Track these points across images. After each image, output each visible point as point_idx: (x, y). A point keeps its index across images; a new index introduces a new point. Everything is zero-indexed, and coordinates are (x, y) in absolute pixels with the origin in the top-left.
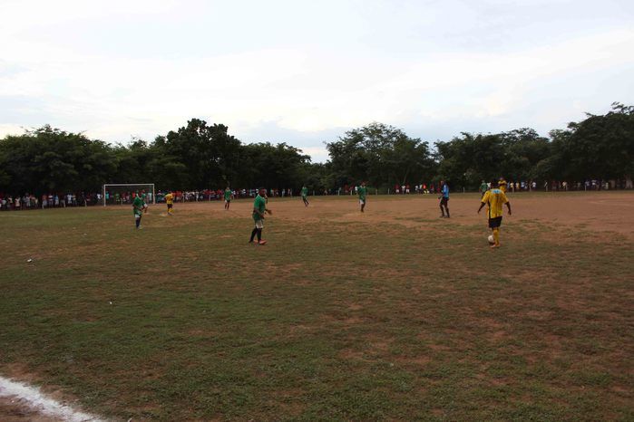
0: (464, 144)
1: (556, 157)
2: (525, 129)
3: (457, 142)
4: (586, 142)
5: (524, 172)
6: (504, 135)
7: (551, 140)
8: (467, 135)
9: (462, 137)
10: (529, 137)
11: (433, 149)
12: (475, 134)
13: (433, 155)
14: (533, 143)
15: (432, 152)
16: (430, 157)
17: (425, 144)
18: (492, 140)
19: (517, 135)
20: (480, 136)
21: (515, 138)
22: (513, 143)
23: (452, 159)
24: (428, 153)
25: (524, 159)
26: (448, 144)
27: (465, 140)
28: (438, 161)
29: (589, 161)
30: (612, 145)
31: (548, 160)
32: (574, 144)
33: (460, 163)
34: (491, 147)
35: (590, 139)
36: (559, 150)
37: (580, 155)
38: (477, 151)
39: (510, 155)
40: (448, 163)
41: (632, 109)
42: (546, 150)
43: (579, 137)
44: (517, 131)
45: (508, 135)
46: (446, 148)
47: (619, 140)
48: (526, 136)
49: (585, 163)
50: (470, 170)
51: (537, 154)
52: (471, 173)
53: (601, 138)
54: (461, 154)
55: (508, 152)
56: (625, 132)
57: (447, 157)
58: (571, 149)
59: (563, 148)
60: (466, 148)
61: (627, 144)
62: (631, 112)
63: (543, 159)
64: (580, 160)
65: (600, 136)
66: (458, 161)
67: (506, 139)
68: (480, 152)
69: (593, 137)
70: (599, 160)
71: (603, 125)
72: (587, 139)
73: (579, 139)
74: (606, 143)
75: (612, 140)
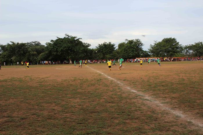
1: (46, 52)
2: (36, 42)
3: (9, 45)
5: (35, 58)
6: (28, 43)
7: (46, 46)
8: (13, 43)
9: (11, 44)
10: (38, 44)
14: (39, 47)
18: (23, 45)
19: (33, 44)
21: (32, 45)
23: (7, 52)
25: (35, 53)
26: (5, 46)
27: (12, 45)
28: (1, 53)
29: (58, 54)
30: (65, 49)
31: (44, 53)
32: (52, 48)
33: (10, 54)
34: (23, 48)
35: (58, 46)
36: (48, 50)
37: (55, 51)
38: (17, 49)
39: (30, 51)
40: (5, 53)
41: (71, 37)
42: (43, 49)
43: (54, 45)
44: (33, 42)
45: (30, 43)
46: (4, 48)
47: (67, 47)
48: (36, 44)
49: (57, 55)
50: (14, 57)
51: (40, 51)
52: (14, 58)
53: (62, 46)
54: (10, 50)
55: (29, 50)
56: (69, 44)
57: (4, 51)
58: (52, 49)
59: (49, 49)
60: (12, 48)
61: (70, 49)
62: (71, 38)
63: (42, 53)
64: (55, 53)
65: (61, 45)
66: (9, 53)
67: (29, 45)
68: (18, 49)
69: (59, 46)
70: (61, 54)
71: (62, 42)
72: (57, 46)
73: (54, 46)
74: (63, 48)
75: (65, 47)
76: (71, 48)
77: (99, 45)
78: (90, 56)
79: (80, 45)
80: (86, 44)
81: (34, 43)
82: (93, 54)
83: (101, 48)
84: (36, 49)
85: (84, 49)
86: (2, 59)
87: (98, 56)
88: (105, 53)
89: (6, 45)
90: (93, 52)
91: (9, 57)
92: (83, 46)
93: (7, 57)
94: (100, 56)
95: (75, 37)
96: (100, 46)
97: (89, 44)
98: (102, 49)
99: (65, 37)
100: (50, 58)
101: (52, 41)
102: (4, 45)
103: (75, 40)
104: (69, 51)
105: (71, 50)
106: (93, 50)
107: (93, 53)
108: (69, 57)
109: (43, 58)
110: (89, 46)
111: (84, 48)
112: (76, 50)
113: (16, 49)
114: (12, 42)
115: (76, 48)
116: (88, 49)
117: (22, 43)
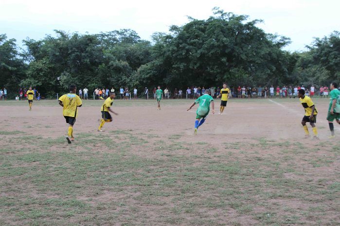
0: (58, 45)
1: (157, 62)
2: (126, 31)
3: (51, 40)
4: (187, 47)
6: (103, 36)
7: (153, 43)
8: (61, 33)
9: (56, 36)
10: (130, 39)
11: (21, 48)
12: (70, 33)
13: (21, 55)
14: (133, 46)
15: (20, 51)
16: (18, 57)
17: (12, 42)
18: (90, 40)
19: (118, 37)
20: (76, 36)
21: (115, 40)
22: (113, 44)
23: (44, 60)
24: (15, 52)
25: (124, 63)
26: (39, 43)
27: (60, 39)
28: (27, 63)
29: (191, 67)
30: (212, 51)
31: (149, 65)
32: (175, 48)
33: (53, 65)
34: (88, 49)
35: (192, 44)
36: (161, 55)
37: (182, 60)
38: (74, 52)
39: (109, 58)
40: (40, 65)
41: (231, 16)
42: (147, 54)
43: (181, 41)
44: (118, 32)
45: (107, 36)
46: (37, 48)
47: (219, 46)
48: (127, 38)
49: (187, 70)
50: (65, 74)
51: (138, 58)
52: (65, 77)
53: (202, 44)
54: (54, 55)
55: (107, 54)
56: (225, 39)
57: (38, 58)
58: (172, 54)
59: (165, 52)
60: (60, 49)
61: (227, 51)
62: (230, 19)
63: (144, 64)
64: (182, 66)
65: (201, 41)
66: (51, 63)
67: (106, 41)
68: (76, 53)
69: (195, 43)
70: (200, 67)
71: (203, 31)
72: (188, 44)
73: (181, 44)
74: (207, 49)
75: (213, 47)
76: (230, 50)
77: (317, 39)
78: (288, 76)
79: (259, 40)
80: (276, 37)
81: (121, 34)
82: (298, 70)
83: (323, 49)
84: (126, 52)
85: (270, 54)
86: (32, 80)
87: (313, 76)
88: (336, 64)
89: (43, 41)
90: (296, 61)
91: (52, 76)
92: (268, 44)
93: (45, 75)
94: (318, 74)
95: (241, 18)
96: (319, 45)
97: (284, 38)
98: (326, 54)
99: (211, 18)
100: (167, 80)
101: (174, 28)
102: (37, 40)
103: (241, 26)
104: (224, 60)
105: (230, 57)
106: (298, 57)
107: (297, 64)
108: (225, 77)
109: (148, 79)
110: (283, 44)
111: (269, 50)
112: (244, 57)
113: (70, 51)
114: (58, 32)
115: (245, 49)
116: (283, 52)
117: (87, 34)
